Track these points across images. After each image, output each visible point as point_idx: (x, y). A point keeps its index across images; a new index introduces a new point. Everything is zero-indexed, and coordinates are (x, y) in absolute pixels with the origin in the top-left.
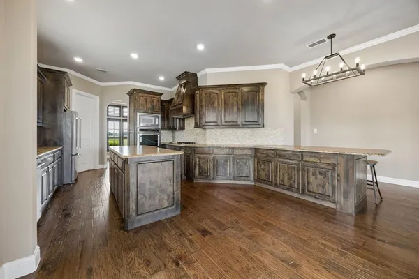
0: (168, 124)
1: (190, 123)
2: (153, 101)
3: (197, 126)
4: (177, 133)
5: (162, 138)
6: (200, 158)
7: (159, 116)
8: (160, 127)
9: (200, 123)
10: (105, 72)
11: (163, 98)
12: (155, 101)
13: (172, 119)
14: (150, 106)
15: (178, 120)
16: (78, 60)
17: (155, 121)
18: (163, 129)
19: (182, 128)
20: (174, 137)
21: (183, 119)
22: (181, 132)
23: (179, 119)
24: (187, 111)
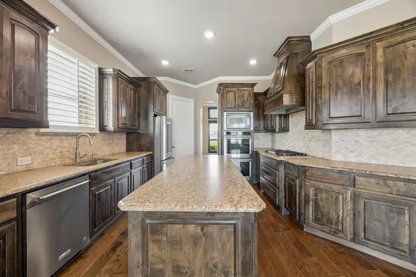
0: (265, 124)
1: (297, 121)
2: (243, 96)
3: (310, 126)
4: (278, 136)
5: (255, 142)
6: (317, 189)
7: (252, 114)
8: (252, 129)
9: (317, 120)
10: (192, 71)
11: (257, 89)
12: (246, 95)
13: (269, 117)
14: (239, 102)
15: (278, 118)
16: (165, 63)
17: (246, 121)
18: (257, 130)
19: (285, 129)
20: (273, 141)
21: (286, 116)
22: (283, 135)
23: (280, 115)
24: (292, 101)
